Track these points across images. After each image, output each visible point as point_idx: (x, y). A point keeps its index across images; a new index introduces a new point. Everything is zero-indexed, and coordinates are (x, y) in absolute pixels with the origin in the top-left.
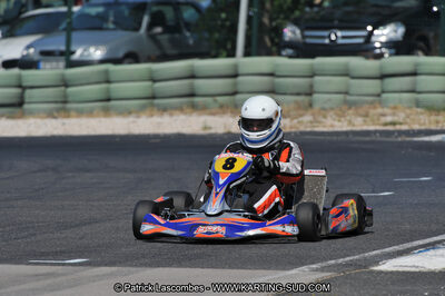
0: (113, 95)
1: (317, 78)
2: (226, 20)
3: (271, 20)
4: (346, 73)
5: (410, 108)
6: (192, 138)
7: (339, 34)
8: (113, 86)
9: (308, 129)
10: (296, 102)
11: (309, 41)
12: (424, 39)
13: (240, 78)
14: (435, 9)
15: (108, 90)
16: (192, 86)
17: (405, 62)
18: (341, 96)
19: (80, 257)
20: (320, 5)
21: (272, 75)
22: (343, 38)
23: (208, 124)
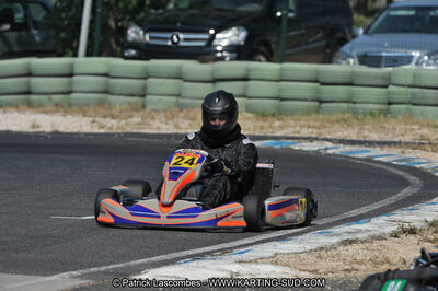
1: (150, 80)
3: (117, 21)
4: (179, 76)
7: (181, 36)
9: (135, 131)
10: (130, 103)
12: (266, 44)
13: (75, 78)
14: (279, 14)
17: (240, 67)
18: (174, 99)
21: (106, 75)
22: (185, 40)
23: (38, 123)
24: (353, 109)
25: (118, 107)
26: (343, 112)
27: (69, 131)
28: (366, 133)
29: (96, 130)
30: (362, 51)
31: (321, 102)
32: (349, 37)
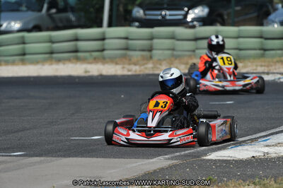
0: (27, 51)
1: (155, 41)
2: (95, 4)
4: (173, 37)
6: (79, 78)
7: (168, 13)
8: (27, 46)
9: (151, 72)
10: (142, 56)
11: (148, 17)
12: (221, 16)
13: (107, 41)
15: (24, 49)
16: (76, 46)
18: (170, 52)
19: (20, 151)
21: (126, 38)
22: (170, 15)
23: (88, 69)
25: (135, 58)
26: (280, 56)
27: (109, 74)
29: (126, 73)
31: (265, 50)
32: (271, 10)
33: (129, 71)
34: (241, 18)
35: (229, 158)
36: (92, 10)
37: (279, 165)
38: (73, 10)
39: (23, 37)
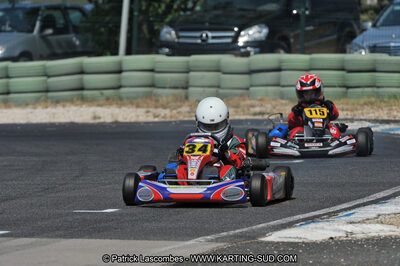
0: (12, 89)
1: (192, 74)
2: (108, 22)
4: (218, 69)
5: (275, 99)
6: (84, 126)
7: (210, 34)
8: (12, 81)
9: (186, 119)
10: (174, 95)
11: (181, 40)
12: (285, 39)
13: (124, 74)
14: (295, 12)
15: (7, 85)
16: (81, 79)
17: (269, 59)
18: (214, 89)
19: (2, 230)
20: (192, 9)
21: (152, 70)
22: (213, 38)
23: (97, 114)
24: (377, 93)
25: (164, 99)
26: (369, 96)
27: (128, 120)
28: (395, 113)
29: (151, 119)
30: (372, 42)
31: (348, 87)
32: (358, 31)
33: (155, 116)
34: (313, 42)
35: (297, 240)
36: (103, 29)
37: (369, 250)
38: (76, 30)
39: (6, 68)
